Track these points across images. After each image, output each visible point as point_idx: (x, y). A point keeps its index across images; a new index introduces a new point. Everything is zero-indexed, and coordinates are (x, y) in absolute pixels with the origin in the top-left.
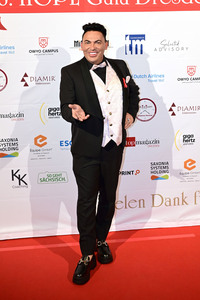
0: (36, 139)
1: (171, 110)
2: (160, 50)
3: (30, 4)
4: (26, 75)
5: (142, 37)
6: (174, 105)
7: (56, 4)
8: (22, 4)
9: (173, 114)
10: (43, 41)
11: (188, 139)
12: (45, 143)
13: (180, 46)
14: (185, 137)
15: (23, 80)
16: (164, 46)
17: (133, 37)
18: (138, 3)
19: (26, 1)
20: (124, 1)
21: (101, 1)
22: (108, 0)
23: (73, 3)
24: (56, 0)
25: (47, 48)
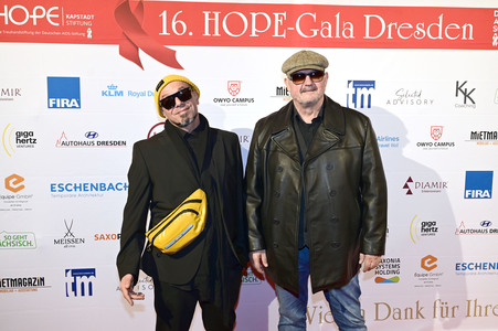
1: (406, 186)
2: (395, 102)
3: (217, 34)
5: (370, 84)
6: (410, 180)
7: (254, 34)
8: (207, 34)
9: (409, 193)
10: (234, 86)
11: (429, 227)
13: (422, 98)
14: (424, 224)
16: (401, 97)
17: (358, 84)
18: (367, 36)
19: (212, 30)
20: (348, 33)
21: (315, 31)
22: (326, 32)
23: (276, 35)
24: (254, 30)
25: (238, 97)
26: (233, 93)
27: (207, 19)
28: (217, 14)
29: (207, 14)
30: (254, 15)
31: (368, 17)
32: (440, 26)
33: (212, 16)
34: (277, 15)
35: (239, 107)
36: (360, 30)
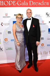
0: (5, 39)
3: (3, 5)
4: (2, 23)
7: (10, 5)
8: (1, 5)
10: (6, 14)
12: (7, 40)
15: (1, 24)
18: (30, 5)
19: (2, 4)
20: (27, 4)
21: (21, 4)
22: (23, 4)
23: (14, 5)
24: (10, 4)
25: (7, 16)
26: (6, 16)
27: (1, 2)
28: (3, 1)
29: (1, 1)
30: (9, 1)
31: (30, 1)
32: (43, 3)
33: (2, 2)
34: (14, 1)
35: (8, 18)
36: (29, 4)
